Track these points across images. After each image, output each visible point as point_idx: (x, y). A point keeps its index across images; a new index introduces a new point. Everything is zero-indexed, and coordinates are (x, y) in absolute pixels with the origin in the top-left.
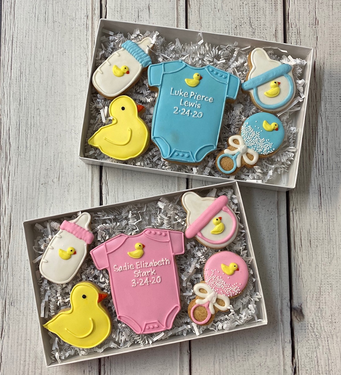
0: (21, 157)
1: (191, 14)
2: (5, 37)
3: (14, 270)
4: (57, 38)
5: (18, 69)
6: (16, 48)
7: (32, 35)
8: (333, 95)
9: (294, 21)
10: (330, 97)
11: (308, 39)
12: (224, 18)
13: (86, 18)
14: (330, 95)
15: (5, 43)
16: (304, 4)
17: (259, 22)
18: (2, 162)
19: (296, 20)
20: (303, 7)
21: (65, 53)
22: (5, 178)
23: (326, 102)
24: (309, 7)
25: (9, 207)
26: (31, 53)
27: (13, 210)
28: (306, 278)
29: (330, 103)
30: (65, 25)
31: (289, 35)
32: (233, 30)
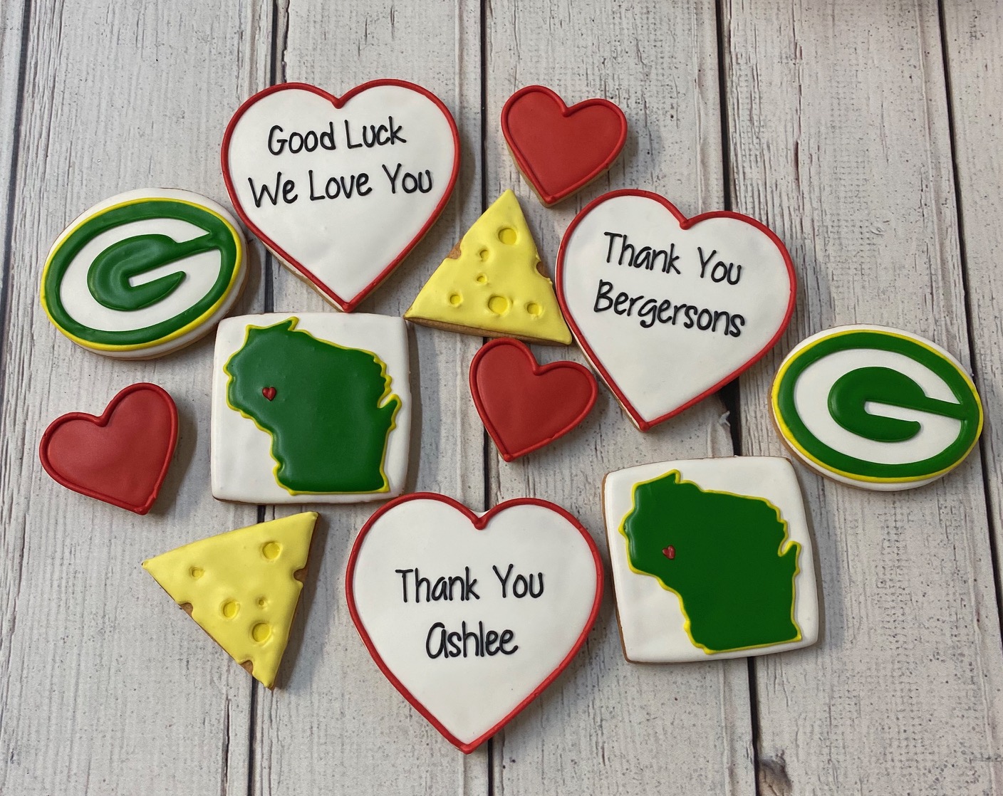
0: (60, 370)
1: (493, 30)
2: (34, 79)
3: (25, 666)
4: (164, 85)
5: (64, 155)
6: (60, 107)
7: (102, 78)
8: (843, 223)
9: (743, 50)
10: (836, 228)
11: (779, 91)
12: (574, 40)
13: (237, 36)
14: (835, 224)
15: (33, 93)
16: (765, 9)
17: (659, 50)
18: (9, 384)
19: (749, 47)
20: (764, 17)
21: (183, 117)
22: (15, 425)
23: (827, 239)
24: (778, 18)
25: (22, 500)
26: (99, 118)
27: (31, 506)
28: (792, 680)
29: (837, 242)
30: (186, 52)
31: (732, 81)
32: (596, 69)
